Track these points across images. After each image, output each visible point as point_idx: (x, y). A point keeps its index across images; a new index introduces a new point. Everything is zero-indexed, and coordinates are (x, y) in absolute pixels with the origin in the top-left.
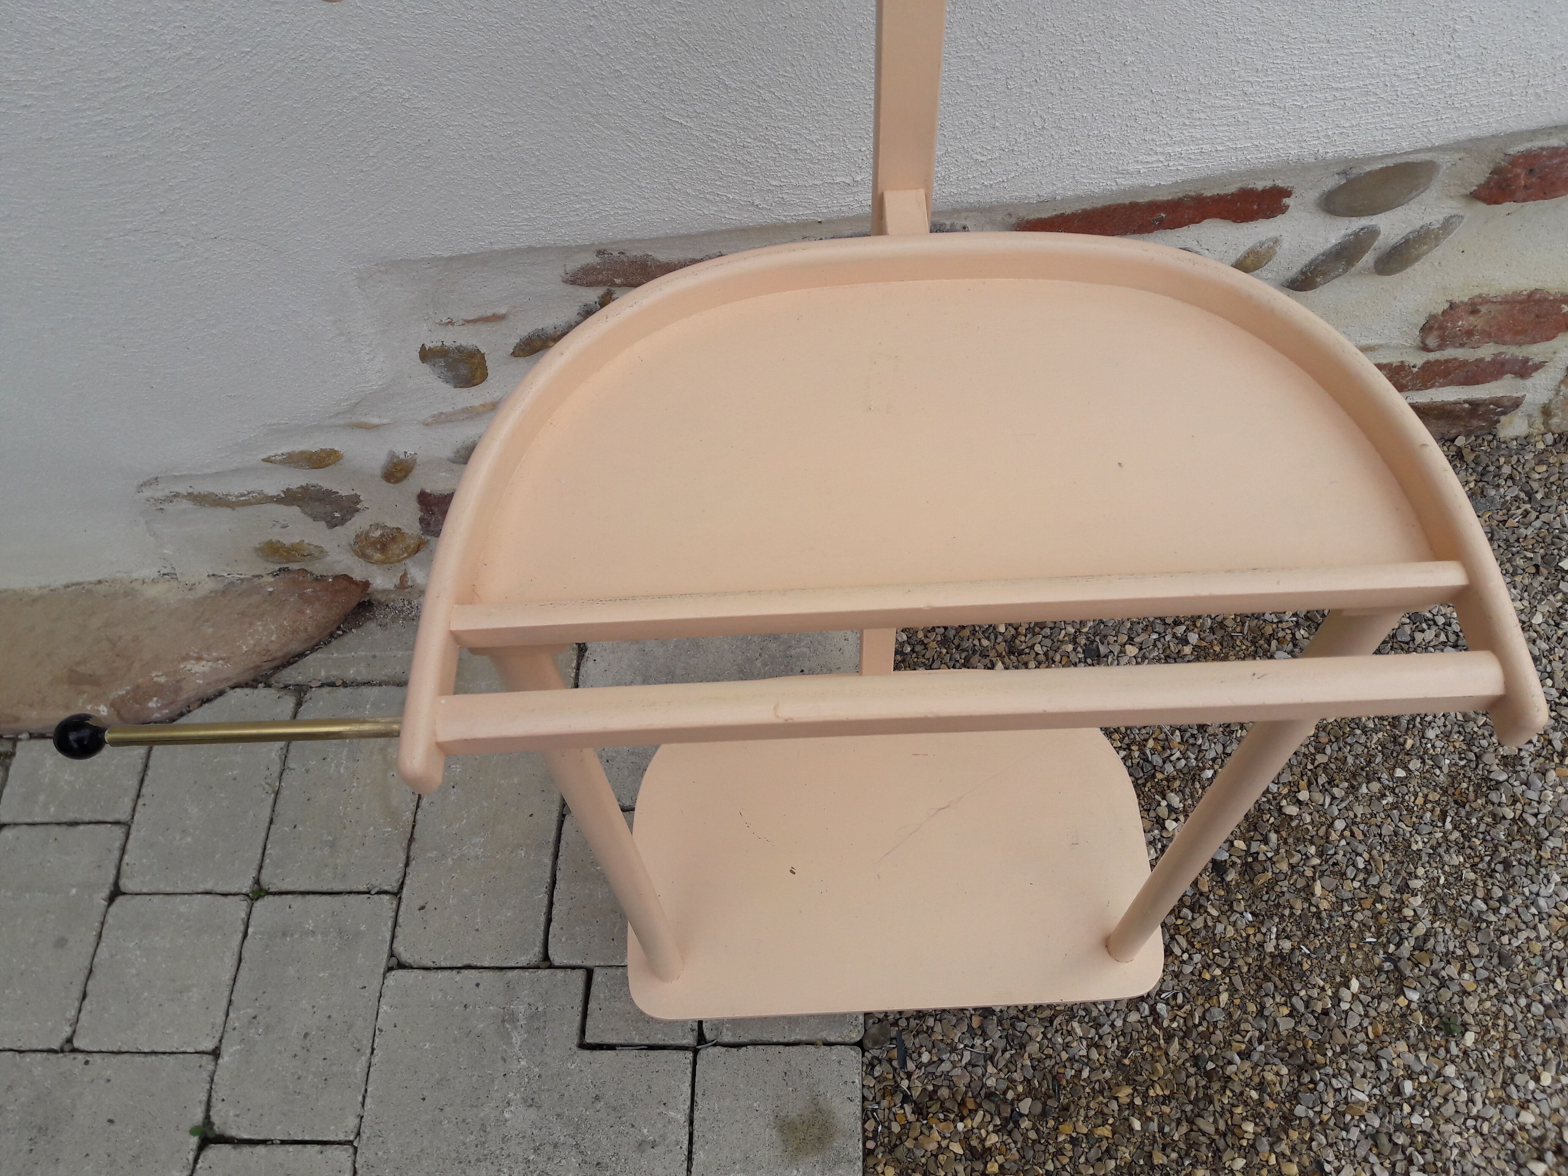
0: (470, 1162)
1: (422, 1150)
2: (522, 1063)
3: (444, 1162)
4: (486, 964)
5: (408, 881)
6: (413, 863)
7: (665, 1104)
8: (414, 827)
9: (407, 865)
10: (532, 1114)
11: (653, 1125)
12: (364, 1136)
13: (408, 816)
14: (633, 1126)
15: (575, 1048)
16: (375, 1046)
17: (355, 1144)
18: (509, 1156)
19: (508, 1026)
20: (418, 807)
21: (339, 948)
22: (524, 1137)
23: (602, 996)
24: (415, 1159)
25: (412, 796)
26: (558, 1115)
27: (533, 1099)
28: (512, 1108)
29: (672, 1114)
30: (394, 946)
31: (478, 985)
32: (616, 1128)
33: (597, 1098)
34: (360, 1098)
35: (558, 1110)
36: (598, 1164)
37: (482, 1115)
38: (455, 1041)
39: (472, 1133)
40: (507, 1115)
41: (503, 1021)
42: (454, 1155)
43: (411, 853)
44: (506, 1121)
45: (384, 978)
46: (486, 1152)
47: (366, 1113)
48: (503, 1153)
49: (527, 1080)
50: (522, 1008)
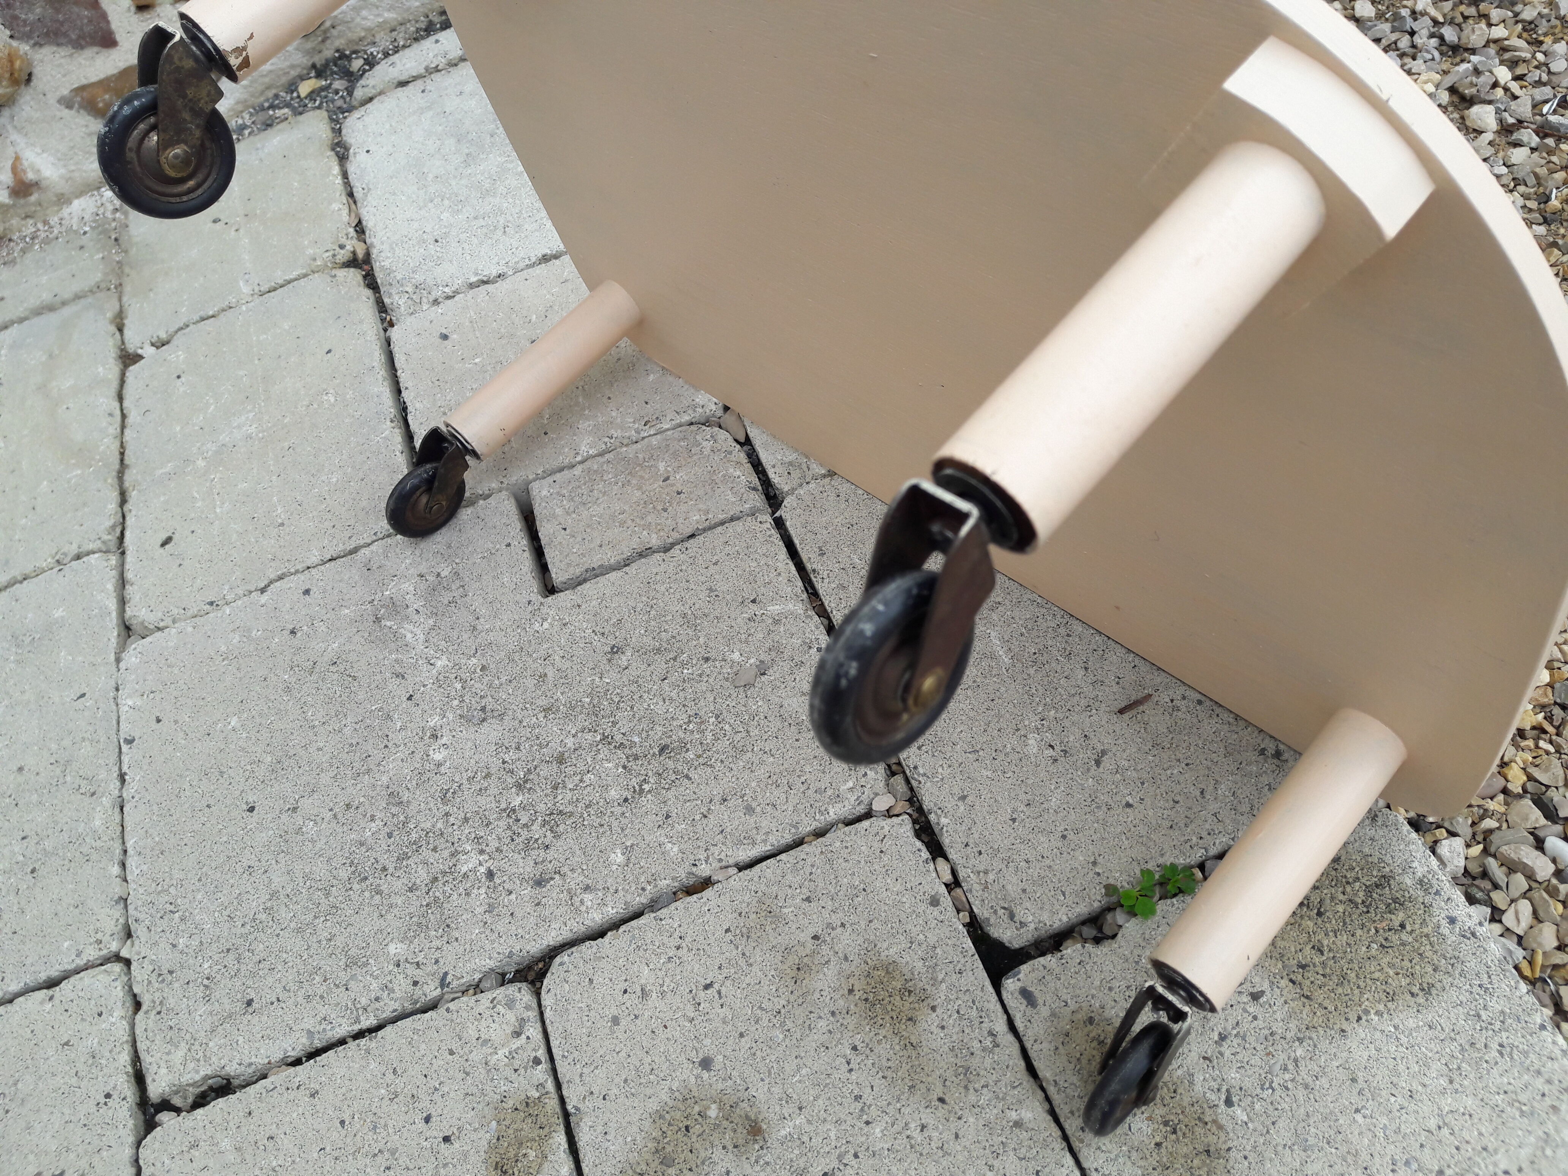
0: (384, 869)
1: (274, 895)
2: (439, 663)
3: (327, 895)
4: (314, 560)
5: (130, 521)
6: (133, 496)
7: (754, 601)
8: (122, 454)
9: (123, 500)
10: (491, 731)
11: (747, 642)
12: (139, 931)
13: (109, 446)
14: (707, 659)
15: (537, 598)
16: (125, 769)
17: (124, 953)
18: (466, 820)
19: (389, 624)
20: (123, 427)
21: (18, 662)
22: (488, 776)
23: (559, 511)
24: (263, 916)
25: (109, 419)
26: (547, 710)
27: (483, 709)
28: (444, 740)
29: (775, 609)
30: (129, 613)
31: (307, 592)
32: (674, 677)
33: (615, 650)
34: (116, 870)
35: (543, 702)
36: (663, 749)
37: (385, 779)
38: (288, 690)
39: (373, 819)
40: (438, 757)
41: (378, 620)
42: (344, 874)
43: (127, 484)
44: (439, 765)
45: (118, 660)
46: (414, 836)
47: (132, 886)
48: (452, 820)
49: (459, 686)
50: (408, 587)
